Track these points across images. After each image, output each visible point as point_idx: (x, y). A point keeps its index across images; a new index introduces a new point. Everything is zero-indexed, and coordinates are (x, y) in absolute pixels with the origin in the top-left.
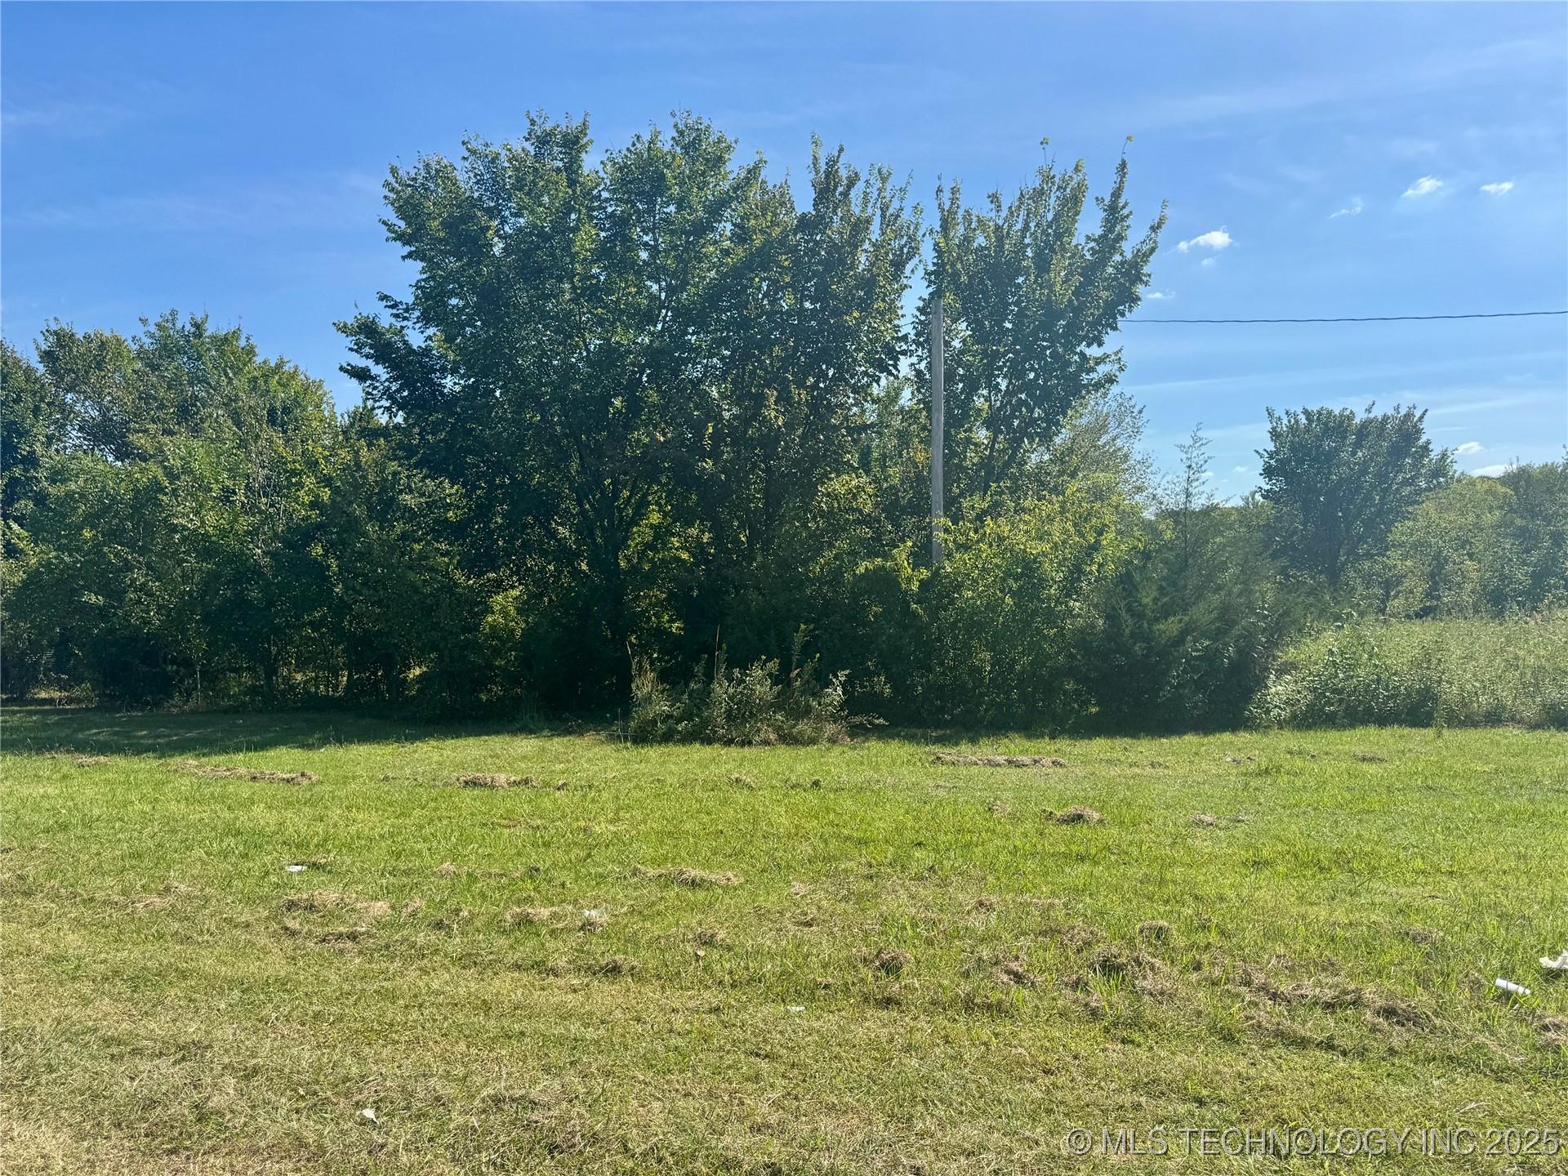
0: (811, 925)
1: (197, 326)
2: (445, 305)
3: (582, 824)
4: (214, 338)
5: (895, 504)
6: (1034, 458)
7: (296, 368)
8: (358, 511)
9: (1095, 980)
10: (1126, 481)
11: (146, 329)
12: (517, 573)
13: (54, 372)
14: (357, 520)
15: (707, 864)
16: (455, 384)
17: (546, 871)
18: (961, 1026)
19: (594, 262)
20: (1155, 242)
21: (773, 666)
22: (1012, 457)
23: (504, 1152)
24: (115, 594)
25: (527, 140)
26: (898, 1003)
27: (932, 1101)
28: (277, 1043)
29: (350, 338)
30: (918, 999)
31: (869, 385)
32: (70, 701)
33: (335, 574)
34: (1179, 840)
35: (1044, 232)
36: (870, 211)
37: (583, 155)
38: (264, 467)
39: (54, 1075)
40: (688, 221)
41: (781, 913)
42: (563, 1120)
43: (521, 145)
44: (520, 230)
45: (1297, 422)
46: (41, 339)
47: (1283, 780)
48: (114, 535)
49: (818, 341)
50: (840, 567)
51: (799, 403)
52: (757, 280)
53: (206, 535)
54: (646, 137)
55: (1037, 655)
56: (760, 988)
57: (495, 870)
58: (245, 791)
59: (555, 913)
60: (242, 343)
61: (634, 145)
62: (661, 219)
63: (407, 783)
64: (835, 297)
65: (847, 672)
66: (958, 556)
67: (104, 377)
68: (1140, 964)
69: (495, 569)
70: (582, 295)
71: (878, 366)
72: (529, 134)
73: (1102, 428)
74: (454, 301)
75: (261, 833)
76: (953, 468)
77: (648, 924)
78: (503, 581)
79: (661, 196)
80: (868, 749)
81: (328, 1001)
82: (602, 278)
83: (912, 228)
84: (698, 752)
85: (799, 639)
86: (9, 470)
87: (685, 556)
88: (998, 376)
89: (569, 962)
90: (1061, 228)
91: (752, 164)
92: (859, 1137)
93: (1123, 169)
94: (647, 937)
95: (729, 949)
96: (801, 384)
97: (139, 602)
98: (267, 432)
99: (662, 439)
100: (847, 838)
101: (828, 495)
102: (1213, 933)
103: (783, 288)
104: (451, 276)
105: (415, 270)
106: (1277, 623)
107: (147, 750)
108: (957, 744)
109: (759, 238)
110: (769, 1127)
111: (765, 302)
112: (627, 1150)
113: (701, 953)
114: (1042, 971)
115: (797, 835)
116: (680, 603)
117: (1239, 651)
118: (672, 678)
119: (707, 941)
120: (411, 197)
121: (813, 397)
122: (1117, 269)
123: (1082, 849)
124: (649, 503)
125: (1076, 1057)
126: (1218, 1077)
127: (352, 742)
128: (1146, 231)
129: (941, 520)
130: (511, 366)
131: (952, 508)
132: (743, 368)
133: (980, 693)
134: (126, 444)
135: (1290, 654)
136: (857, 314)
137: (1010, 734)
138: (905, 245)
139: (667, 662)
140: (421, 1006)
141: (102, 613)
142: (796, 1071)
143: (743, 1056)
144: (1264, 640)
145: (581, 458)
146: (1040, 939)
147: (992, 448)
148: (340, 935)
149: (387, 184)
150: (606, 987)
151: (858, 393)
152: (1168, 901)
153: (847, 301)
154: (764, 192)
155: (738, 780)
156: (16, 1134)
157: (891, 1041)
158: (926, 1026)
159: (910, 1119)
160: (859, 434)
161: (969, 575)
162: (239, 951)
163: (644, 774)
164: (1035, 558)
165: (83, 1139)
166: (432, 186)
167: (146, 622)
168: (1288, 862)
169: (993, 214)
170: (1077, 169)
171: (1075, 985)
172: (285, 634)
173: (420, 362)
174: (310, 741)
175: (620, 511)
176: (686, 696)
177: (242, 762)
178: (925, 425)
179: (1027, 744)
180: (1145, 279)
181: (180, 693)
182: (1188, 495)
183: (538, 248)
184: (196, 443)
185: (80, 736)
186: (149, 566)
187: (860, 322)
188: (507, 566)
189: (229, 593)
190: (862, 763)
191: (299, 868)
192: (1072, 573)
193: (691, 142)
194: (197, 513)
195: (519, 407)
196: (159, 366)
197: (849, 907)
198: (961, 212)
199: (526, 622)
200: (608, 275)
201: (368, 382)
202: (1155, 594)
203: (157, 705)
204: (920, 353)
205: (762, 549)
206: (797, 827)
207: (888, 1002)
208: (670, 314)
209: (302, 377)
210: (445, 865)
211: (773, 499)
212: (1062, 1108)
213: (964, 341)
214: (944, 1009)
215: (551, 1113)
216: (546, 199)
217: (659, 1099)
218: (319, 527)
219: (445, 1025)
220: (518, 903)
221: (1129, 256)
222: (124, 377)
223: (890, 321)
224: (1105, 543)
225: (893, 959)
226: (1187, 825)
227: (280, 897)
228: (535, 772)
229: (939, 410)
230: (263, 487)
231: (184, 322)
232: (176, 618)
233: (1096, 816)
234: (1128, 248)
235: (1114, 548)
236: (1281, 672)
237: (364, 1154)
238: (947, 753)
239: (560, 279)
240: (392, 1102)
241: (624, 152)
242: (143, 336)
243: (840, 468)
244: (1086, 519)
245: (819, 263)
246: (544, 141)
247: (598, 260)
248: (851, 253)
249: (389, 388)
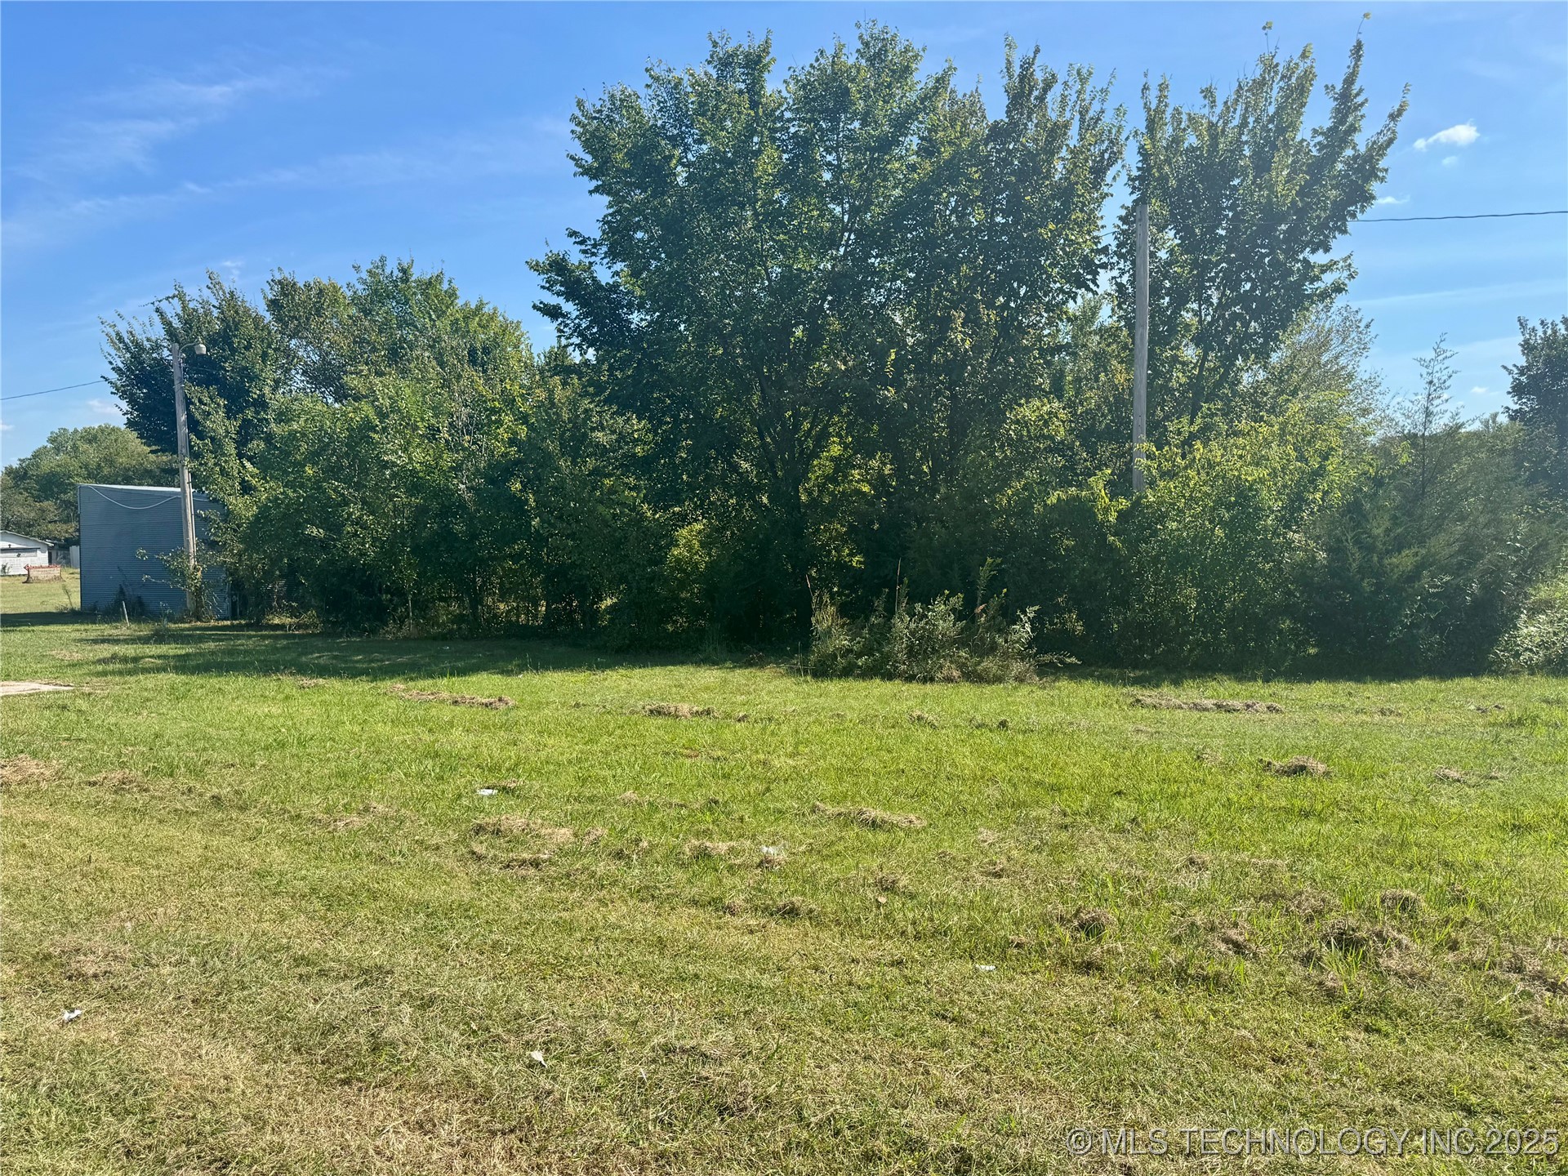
0: (1000, 876)
1: (404, 271)
2: (631, 238)
3: (762, 757)
4: (418, 281)
5: (1091, 430)
6: (1246, 379)
7: (495, 309)
8: (552, 446)
9: (1330, 955)
10: (1350, 403)
11: (358, 276)
12: (701, 506)
13: (279, 319)
14: (549, 456)
15: (887, 805)
16: (642, 320)
17: (726, 804)
18: (1172, 999)
19: (774, 186)
20: (1394, 132)
21: (957, 601)
22: (1224, 377)
23: (672, 1109)
24: (334, 527)
25: (709, 63)
26: (1099, 968)
27: (1143, 1087)
28: (456, 972)
29: (542, 276)
30: (1123, 965)
31: (1065, 302)
32: (299, 626)
33: (532, 508)
34: (1420, 798)
35: (1265, 128)
36: (1068, 115)
37: (766, 75)
38: (466, 406)
39: (246, 993)
40: (873, 136)
41: (968, 861)
42: (735, 1078)
43: (705, 70)
44: (701, 157)
45: (1555, 332)
46: (267, 288)
47: (1541, 733)
48: (333, 471)
49: (1008, 259)
50: (1030, 497)
51: (987, 325)
52: (945, 195)
53: (414, 472)
54: (830, 52)
55: (1249, 592)
56: (946, 942)
57: (675, 801)
58: (447, 713)
59: (733, 847)
60: (445, 286)
61: (817, 60)
62: (844, 136)
63: (596, 709)
64: (1029, 209)
65: (1037, 608)
66: (1162, 484)
67: (322, 323)
68: (1384, 940)
69: (680, 503)
70: (763, 221)
71: (1075, 282)
72: (712, 57)
73: (1324, 345)
74: (639, 235)
75: (459, 757)
76: (1157, 390)
77: (827, 865)
78: (687, 515)
79: (845, 112)
80: (1059, 689)
81: (507, 931)
82: (784, 202)
83: (1114, 131)
84: (878, 687)
85: (984, 573)
86: (243, 412)
87: (866, 488)
88: (1210, 288)
89: (747, 901)
90: (1285, 121)
91: (941, 72)
92: (1059, 1123)
93: (1358, 51)
94: (826, 879)
95: (912, 897)
96: (990, 305)
97: (355, 535)
98: (468, 371)
99: (843, 368)
100: (1039, 783)
101: (1017, 422)
102: (1471, 908)
103: (973, 202)
104: (637, 209)
105: (602, 204)
106: (1530, 557)
107: (360, 674)
108: (1158, 686)
109: (947, 153)
110: (957, 1102)
111: (953, 218)
112: (801, 1119)
113: (882, 900)
114: (1266, 941)
115: (983, 777)
116: (859, 536)
117: (1484, 587)
118: (852, 612)
119: (888, 887)
120: (597, 129)
121: (1002, 318)
122: (1348, 165)
123: (1306, 804)
124: (830, 435)
125: (1310, 1045)
126: (1489, 1082)
127: (547, 669)
128: (1385, 120)
129: (1143, 445)
130: (694, 298)
131: (1157, 432)
132: (929, 291)
133: (1184, 632)
134: (342, 386)
135: (1543, 592)
136: (1051, 226)
137: (1218, 676)
138: (1106, 151)
139: (847, 596)
140: (597, 939)
141: (323, 545)
142: (987, 1040)
143: (927, 1018)
144: (1514, 575)
145: (762, 391)
146: (1262, 904)
147: (1202, 367)
148: (524, 862)
149: (574, 118)
150: (783, 930)
151: (1053, 311)
152: (1411, 867)
153: (1042, 213)
154: (953, 102)
155: (919, 718)
156: (204, 1052)
157: (1093, 1012)
158: (1132, 997)
159: (1117, 1106)
160: (1053, 356)
161: (1174, 504)
162: (428, 873)
163: (823, 709)
164: (1252, 485)
165: (264, 1062)
166: (617, 118)
167: (363, 554)
168: (1556, 827)
169: (1206, 111)
170: (1304, 56)
171: (1307, 959)
172: (489, 566)
173: (607, 298)
174: (510, 667)
175: (801, 443)
176: (866, 631)
177: (446, 686)
178: (1126, 344)
179: (1239, 688)
180: (1380, 174)
181: (394, 620)
182: (1428, 414)
183: (721, 174)
184: (402, 384)
185: (304, 659)
186: (364, 502)
187: (1057, 234)
188: (691, 500)
189: (435, 526)
190: (1052, 704)
191: (490, 791)
192: (1293, 501)
193: (876, 53)
194: (405, 450)
195: (702, 338)
196: (370, 311)
197: (1043, 858)
198: (1169, 111)
199: (710, 556)
200: (791, 201)
201: (560, 320)
202: (1388, 524)
203: (373, 631)
204: (1121, 266)
205: (945, 481)
206: (983, 769)
207: (1088, 967)
208: (852, 237)
209: (501, 318)
210: (628, 794)
211: (958, 428)
212: (1297, 1106)
213: (1171, 252)
214: (1153, 978)
215: (722, 1069)
216: (728, 124)
217: (837, 1060)
218: (517, 462)
219: (620, 962)
220: (697, 835)
221: (1362, 149)
222: (340, 322)
223: (1089, 232)
224: (1330, 468)
225: (1094, 919)
226: (1430, 781)
227: (469, 821)
228: (716, 702)
229: (1143, 326)
230: (466, 425)
231: (392, 267)
232: (389, 551)
233: (1322, 768)
234: (1362, 141)
235: (1340, 474)
236: (1534, 611)
237: (530, 1100)
238: (1147, 695)
239: (742, 207)
240: (561, 1045)
241: (808, 68)
242: (356, 283)
243: (1030, 392)
244: (1309, 442)
245: (1013, 173)
246: (725, 63)
247: (781, 184)
248: (1047, 161)
249: (580, 325)
